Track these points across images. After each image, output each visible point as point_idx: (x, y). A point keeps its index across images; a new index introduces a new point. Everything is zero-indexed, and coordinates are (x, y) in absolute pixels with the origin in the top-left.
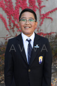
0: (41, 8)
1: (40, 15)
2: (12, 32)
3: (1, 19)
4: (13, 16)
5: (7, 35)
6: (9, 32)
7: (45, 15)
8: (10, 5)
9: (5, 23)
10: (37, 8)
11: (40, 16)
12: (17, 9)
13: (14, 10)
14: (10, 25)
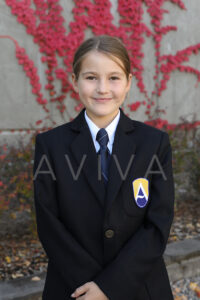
0: (160, 33)
1: (159, 58)
2: (56, 112)
3: (20, 64)
4: (61, 55)
5: (39, 122)
6: (47, 111)
7: (173, 60)
8: (53, 16)
9: (34, 80)
10: (148, 33)
11: (158, 61)
12: (75, 33)
13: (67, 34)
14: (50, 88)
